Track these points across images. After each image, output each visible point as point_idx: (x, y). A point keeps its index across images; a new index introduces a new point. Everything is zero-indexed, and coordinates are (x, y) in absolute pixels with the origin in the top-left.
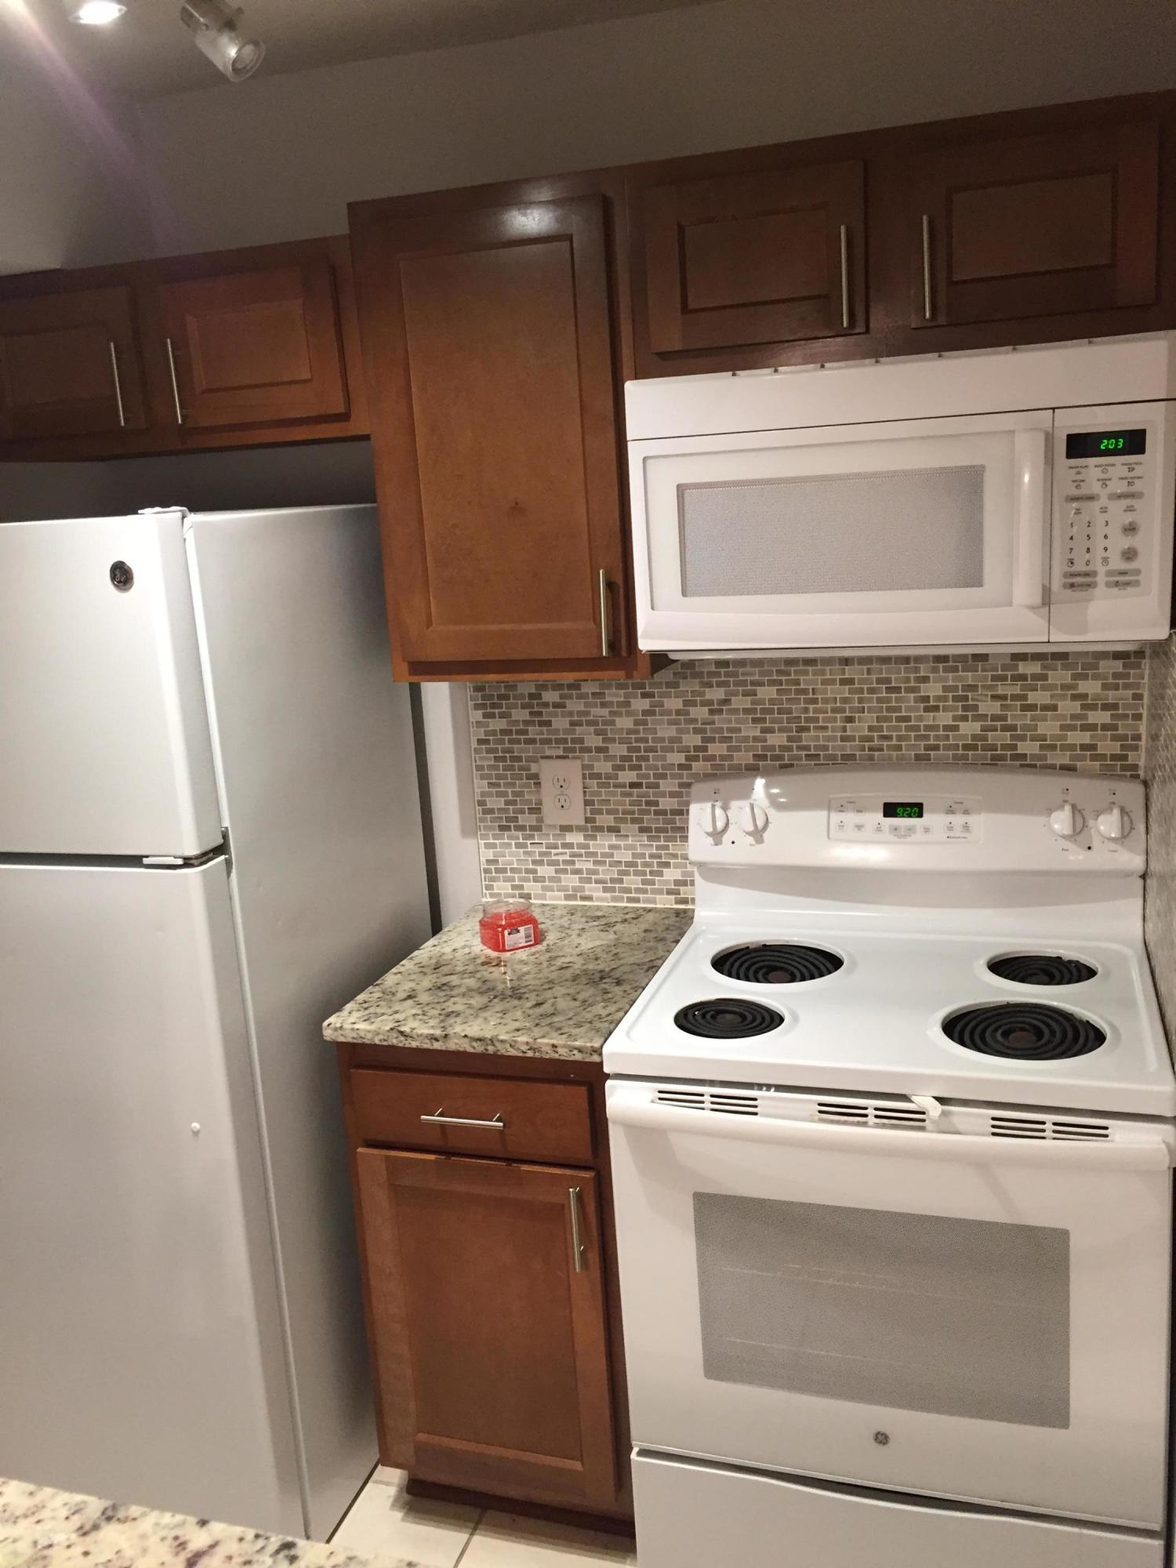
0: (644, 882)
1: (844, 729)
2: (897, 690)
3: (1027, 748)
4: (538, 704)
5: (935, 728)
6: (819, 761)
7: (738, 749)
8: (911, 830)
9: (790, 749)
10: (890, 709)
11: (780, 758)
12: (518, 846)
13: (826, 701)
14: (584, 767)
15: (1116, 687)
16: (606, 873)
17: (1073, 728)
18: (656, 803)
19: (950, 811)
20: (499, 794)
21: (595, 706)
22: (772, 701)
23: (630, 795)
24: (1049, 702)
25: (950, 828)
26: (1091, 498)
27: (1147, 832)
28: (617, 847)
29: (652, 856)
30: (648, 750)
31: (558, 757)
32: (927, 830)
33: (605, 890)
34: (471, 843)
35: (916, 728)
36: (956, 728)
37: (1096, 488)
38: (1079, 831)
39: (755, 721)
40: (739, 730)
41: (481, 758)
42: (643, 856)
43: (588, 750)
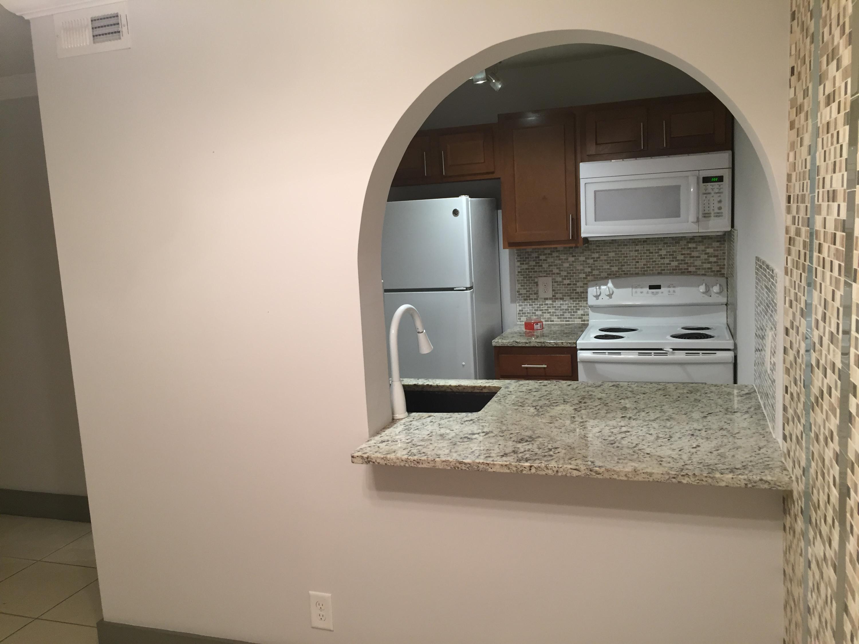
0: (571, 315)
1: (636, 265)
2: (652, 253)
3: (692, 269)
4: (538, 260)
5: (664, 264)
6: (627, 274)
7: (602, 272)
8: (657, 293)
9: (618, 272)
10: (650, 259)
11: (615, 274)
12: (530, 305)
13: (630, 257)
14: (552, 279)
15: (718, 250)
16: (559, 313)
17: (705, 263)
18: (576, 290)
19: (669, 287)
20: (524, 289)
21: (557, 260)
22: (613, 257)
23: (567, 287)
24: (698, 255)
25: (669, 292)
26: (709, 193)
27: (727, 291)
28: (563, 304)
29: (574, 307)
30: (573, 273)
31: (544, 276)
32: (662, 293)
33: (558, 318)
34: (514, 305)
35: (658, 264)
36: (670, 264)
37: (710, 191)
38: (707, 292)
39: (608, 263)
40: (603, 266)
41: (519, 278)
42: (571, 307)
43: (554, 274)
